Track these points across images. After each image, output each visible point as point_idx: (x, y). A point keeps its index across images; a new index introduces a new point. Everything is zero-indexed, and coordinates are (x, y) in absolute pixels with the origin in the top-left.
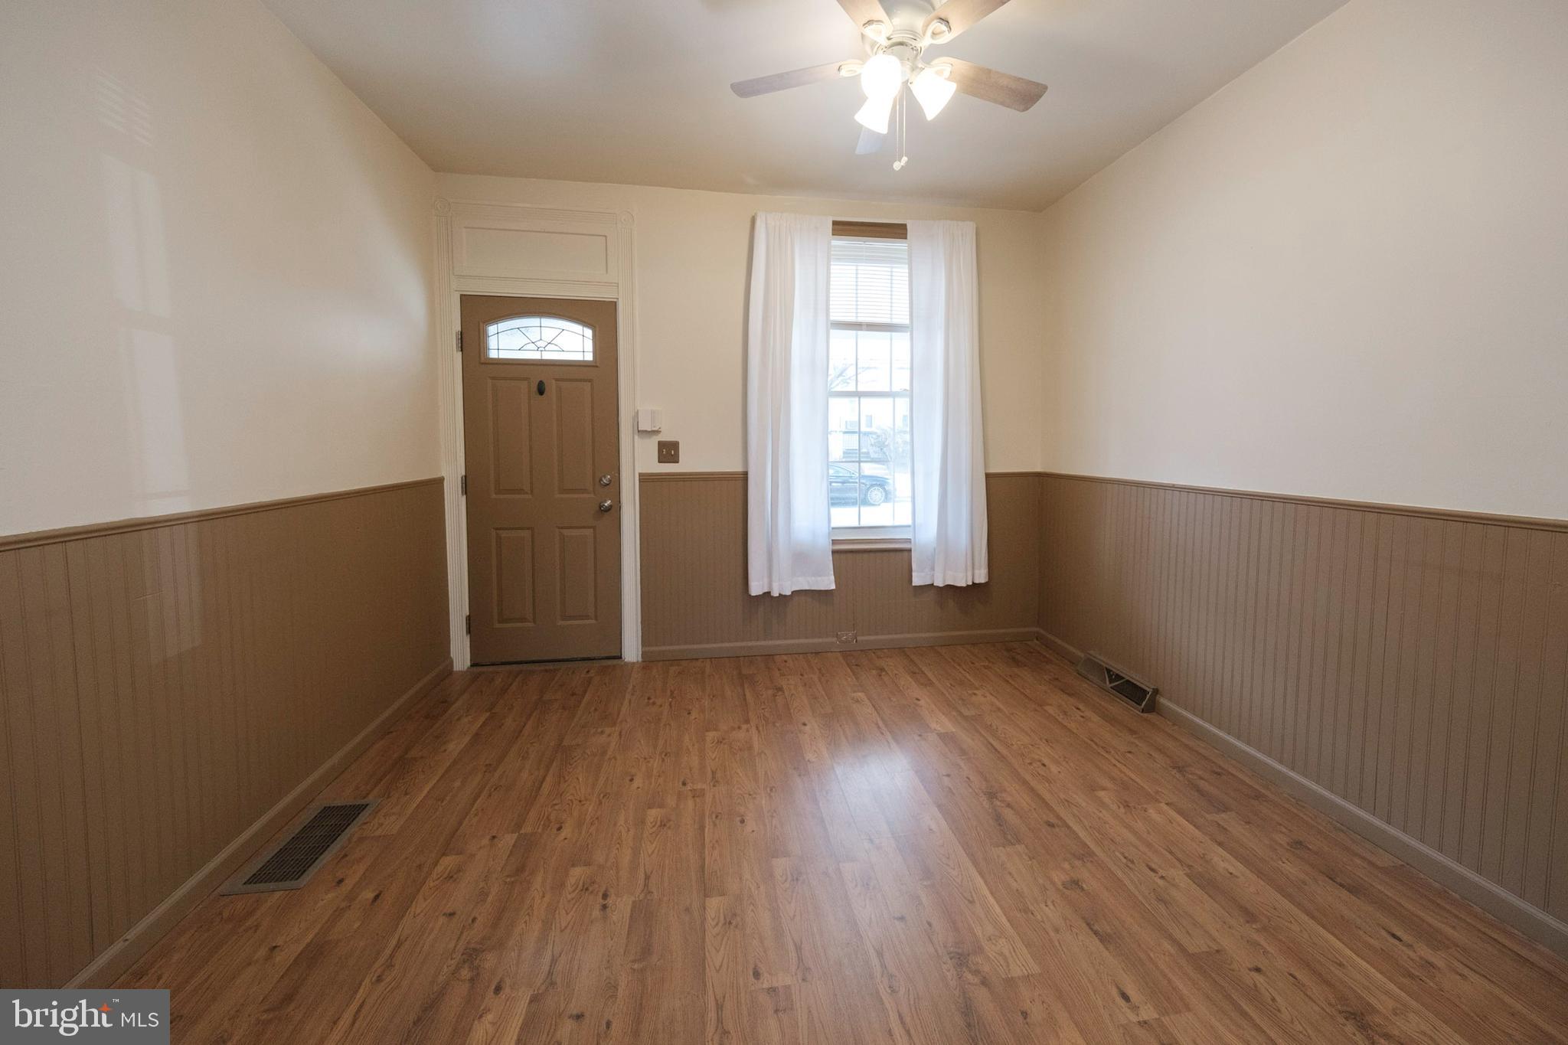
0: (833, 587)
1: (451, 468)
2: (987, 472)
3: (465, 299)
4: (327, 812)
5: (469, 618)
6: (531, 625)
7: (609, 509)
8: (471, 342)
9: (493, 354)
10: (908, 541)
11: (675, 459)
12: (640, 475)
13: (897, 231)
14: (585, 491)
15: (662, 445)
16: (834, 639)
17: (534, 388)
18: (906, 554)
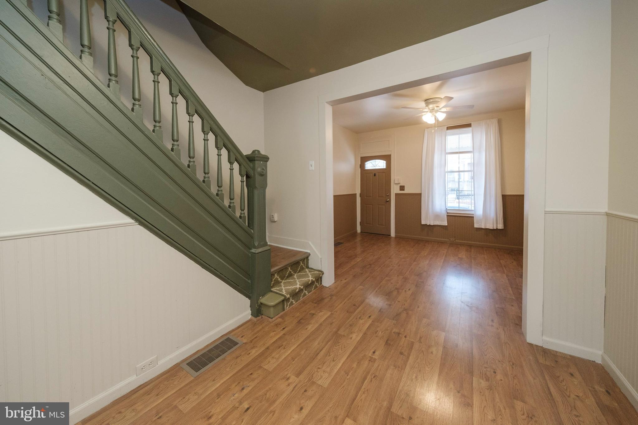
0: (447, 225)
1: (358, 192)
2: (503, 194)
3: (362, 158)
4: (339, 243)
5: (360, 222)
6: (372, 225)
7: (388, 201)
8: (362, 166)
9: (366, 168)
10: (473, 214)
11: (403, 190)
12: (395, 193)
13: (469, 125)
14: (383, 197)
15: (401, 186)
16: (448, 240)
17: (374, 175)
18: (473, 218)
